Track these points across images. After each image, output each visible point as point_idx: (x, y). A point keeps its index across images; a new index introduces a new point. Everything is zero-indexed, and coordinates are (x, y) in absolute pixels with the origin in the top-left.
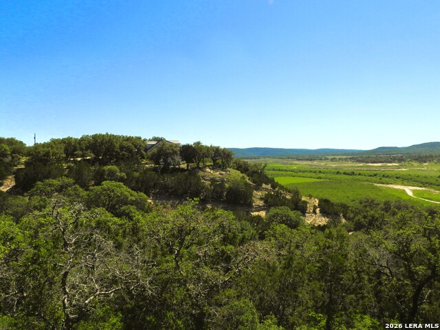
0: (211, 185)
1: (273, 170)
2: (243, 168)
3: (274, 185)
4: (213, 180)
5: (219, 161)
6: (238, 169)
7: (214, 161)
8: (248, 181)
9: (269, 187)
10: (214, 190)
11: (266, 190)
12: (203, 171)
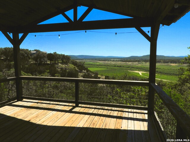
0: (61, 71)
1: (89, 65)
2: (75, 63)
3: (88, 71)
4: (62, 69)
5: (65, 61)
6: (72, 64)
7: (62, 61)
8: (77, 69)
9: (85, 71)
10: (62, 72)
11: (84, 72)
12: (58, 65)
